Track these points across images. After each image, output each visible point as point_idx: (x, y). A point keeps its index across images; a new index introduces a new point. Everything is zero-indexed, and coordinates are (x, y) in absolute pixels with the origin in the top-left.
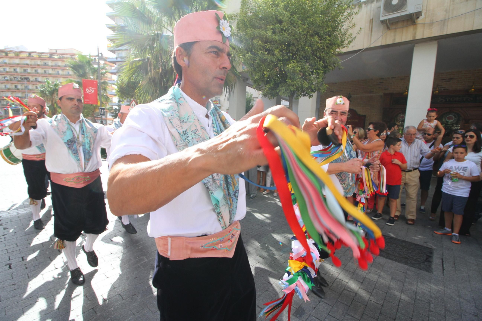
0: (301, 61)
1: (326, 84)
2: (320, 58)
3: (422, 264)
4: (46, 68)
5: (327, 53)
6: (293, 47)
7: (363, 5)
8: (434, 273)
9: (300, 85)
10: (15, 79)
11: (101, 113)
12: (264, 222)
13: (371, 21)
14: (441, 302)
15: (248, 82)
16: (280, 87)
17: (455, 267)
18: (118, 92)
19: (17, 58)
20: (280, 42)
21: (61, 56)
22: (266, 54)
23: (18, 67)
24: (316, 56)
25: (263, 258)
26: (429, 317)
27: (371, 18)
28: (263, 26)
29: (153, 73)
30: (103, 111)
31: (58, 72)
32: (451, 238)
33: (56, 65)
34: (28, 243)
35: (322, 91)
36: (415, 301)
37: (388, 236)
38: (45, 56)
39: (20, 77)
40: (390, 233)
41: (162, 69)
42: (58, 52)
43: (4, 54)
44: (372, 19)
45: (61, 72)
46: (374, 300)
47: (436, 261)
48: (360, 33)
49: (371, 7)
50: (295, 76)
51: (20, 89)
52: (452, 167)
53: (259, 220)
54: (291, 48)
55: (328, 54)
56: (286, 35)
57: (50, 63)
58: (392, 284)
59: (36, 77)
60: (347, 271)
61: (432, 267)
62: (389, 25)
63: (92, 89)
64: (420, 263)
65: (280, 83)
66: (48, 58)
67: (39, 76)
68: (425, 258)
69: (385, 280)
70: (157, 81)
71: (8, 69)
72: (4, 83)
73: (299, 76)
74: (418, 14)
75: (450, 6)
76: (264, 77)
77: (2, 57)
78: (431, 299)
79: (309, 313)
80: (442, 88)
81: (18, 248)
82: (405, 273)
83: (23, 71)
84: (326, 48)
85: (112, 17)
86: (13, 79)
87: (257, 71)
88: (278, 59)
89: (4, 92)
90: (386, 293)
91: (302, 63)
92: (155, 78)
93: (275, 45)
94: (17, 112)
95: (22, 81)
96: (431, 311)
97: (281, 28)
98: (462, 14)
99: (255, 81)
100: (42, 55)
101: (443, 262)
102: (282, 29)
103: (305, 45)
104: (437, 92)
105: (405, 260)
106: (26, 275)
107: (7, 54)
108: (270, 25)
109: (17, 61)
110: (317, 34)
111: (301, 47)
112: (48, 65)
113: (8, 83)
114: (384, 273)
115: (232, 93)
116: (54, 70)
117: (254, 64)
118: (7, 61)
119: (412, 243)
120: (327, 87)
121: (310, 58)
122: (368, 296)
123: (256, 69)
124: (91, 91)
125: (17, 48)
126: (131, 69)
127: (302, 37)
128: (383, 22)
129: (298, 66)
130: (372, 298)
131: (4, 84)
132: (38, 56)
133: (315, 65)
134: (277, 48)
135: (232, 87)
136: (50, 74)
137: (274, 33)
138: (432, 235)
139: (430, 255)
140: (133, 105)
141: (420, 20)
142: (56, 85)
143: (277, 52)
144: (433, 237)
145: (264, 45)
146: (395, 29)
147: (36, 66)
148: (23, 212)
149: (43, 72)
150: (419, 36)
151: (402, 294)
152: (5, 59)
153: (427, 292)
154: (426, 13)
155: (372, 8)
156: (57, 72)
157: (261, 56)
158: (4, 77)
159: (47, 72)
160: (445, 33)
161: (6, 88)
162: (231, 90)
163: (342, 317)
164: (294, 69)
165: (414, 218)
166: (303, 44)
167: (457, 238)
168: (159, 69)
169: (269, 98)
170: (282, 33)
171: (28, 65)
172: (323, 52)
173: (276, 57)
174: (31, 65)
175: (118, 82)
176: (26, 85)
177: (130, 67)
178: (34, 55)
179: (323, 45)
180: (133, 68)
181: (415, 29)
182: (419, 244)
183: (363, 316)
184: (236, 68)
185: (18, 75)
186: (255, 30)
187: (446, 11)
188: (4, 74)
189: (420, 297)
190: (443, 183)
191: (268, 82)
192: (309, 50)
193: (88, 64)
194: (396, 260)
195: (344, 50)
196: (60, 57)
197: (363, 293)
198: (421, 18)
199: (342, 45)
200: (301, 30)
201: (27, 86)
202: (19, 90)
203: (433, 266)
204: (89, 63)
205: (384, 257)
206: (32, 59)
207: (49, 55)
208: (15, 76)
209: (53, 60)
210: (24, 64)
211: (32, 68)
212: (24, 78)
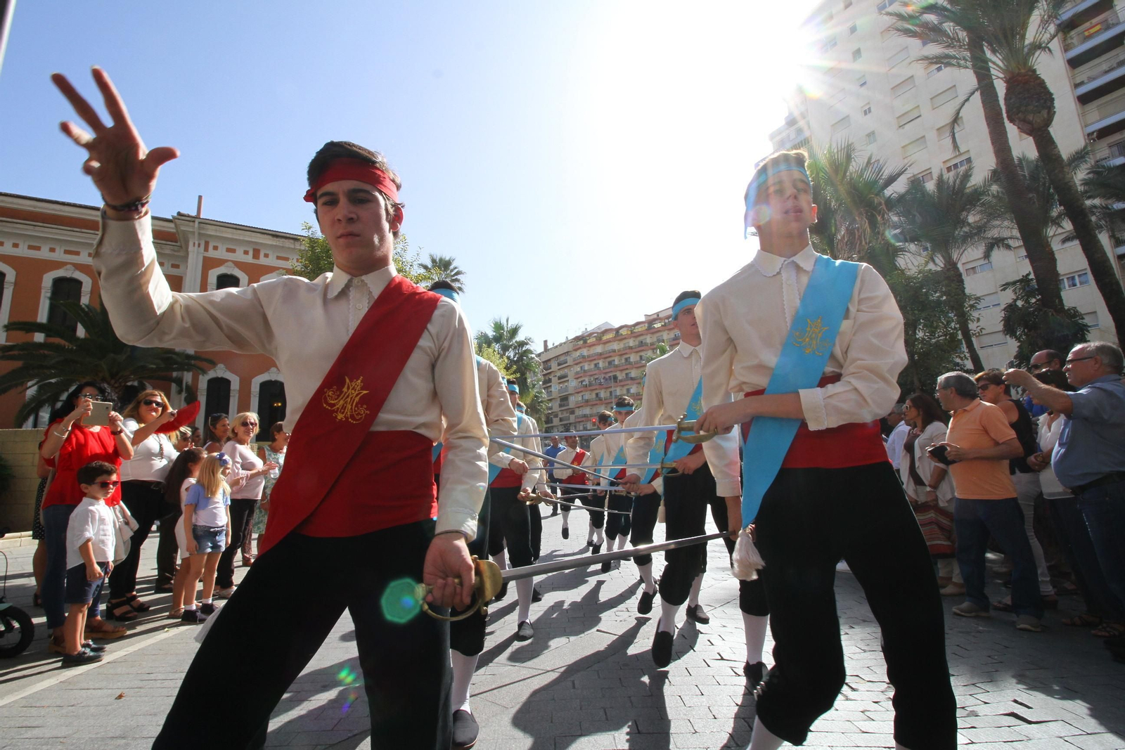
4: (642, 350)
10: (597, 381)
19: (599, 344)
21: (667, 321)
23: (600, 359)
33: (658, 341)
38: (640, 330)
39: (603, 376)
42: (660, 316)
43: (581, 342)
57: (649, 339)
59: (627, 371)
66: (646, 330)
67: (632, 368)
71: (586, 368)
72: (581, 392)
77: (580, 348)
83: (607, 364)
86: (594, 382)
89: (581, 409)
100: (635, 327)
107: (585, 342)
109: (599, 349)
112: (646, 344)
118: (585, 352)
125: (599, 327)
132: (629, 333)
147: (627, 351)
149: (638, 358)
152: (583, 350)
158: (582, 382)
161: (584, 401)
171: (614, 351)
174: (619, 351)
176: (612, 389)
178: (623, 332)
185: (600, 374)
188: (581, 377)
196: (665, 323)
201: (613, 392)
206: (621, 340)
207: (646, 325)
208: (596, 377)
209: (653, 333)
210: (610, 352)
211: (621, 355)
212: (610, 377)
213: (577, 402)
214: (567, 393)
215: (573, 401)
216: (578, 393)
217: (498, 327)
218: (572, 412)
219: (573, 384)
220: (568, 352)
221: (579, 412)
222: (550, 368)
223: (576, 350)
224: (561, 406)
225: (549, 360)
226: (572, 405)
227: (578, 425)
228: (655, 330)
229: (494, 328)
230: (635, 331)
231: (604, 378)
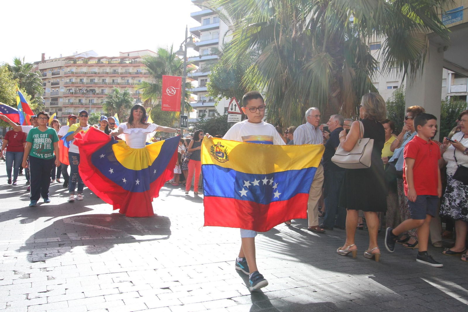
4: (115, 76)
10: (81, 91)
11: (182, 124)
19: (85, 66)
21: (133, 60)
23: (84, 76)
30: (184, 120)
31: (128, 80)
33: (126, 73)
38: (115, 62)
39: (85, 88)
42: (130, 55)
43: (72, 62)
45: (131, 81)
51: (84, 104)
57: (120, 70)
59: (103, 88)
63: (173, 89)
66: (119, 63)
67: (107, 87)
70: (287, 51)
71: (74, 80)
72: (69, 96)
77: (70, 66)
83: (89, 81)
86: (78, 91)
89: (66, 108)
95: (88, 93)
100: (112, 60)
107: (75, 62)
109: (85, 69)
112: (118, 73)
113: (73, 97)
116: (123, 78)
118: (74, 69)
124: (172, 92)
125: (87, 53)
131: (68, 98)
132: (107, 63)
136: (118, 84)
140: (234, 105)
142: (125, 94)
149: (111, 81)
152: (72, 67)
156: (126, 81)
158: (70, 90)
159: (115, 81)
161: (70, 103)
171: (96, 73)
174: (99, 73)
176: (91, 99)
178: (104, 61)
188: (69, 86)
193: (168, 60)
196: (132, 61)
204: (171, 58)
206: (101, 66)
207: (120, 60)
208: (80, 88)
209: (123, 66)
210: (92, 73)
211: (100, 77)
212: (90, 90)
213: (64, 104)
214: (57, 96)
215: (61, 102)
216: (66, 97)
217: (17, 62)
218: (60, 110)
219: (62, 90)
220: (61, 67)
221: (65, 111)
222: (46, 76)
223: (67, 67)
224: (51, 104)
225: (46, 69)
226: (60, 105)
227: (63, 119)
228: (125, 65)
229: (15, 62)
230: (111, 62)
231: (86, 90)
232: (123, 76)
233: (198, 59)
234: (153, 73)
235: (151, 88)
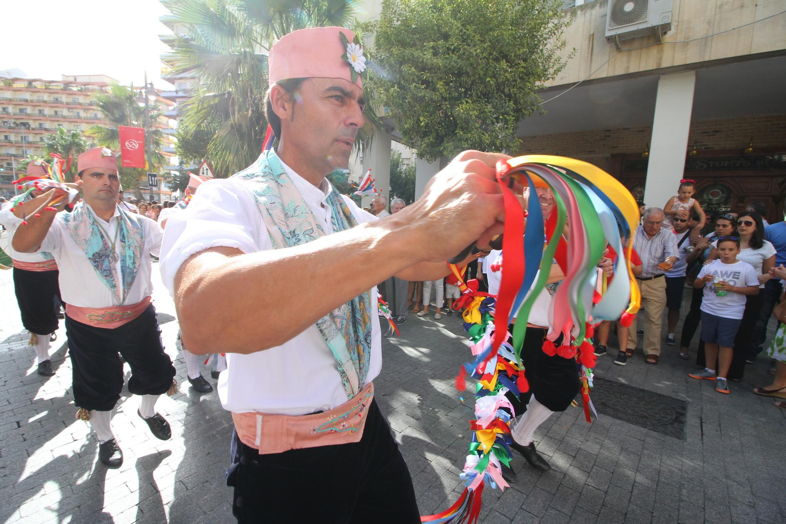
0: (479, 101)
1: (518, 138)
2: (509, 96)
3: (669, 426)
4: (57, 107)
5: (520, 88)
6: (467, 77)
7: (579, 12)
8: (689, 440)
9: (478, 140)
10: (6, 124)
11: (151, 183)
12: (420, 361)
13: (592, 37)
14: (698, 486)
15: (393, 133)
16: (445, 142)
17: (721, 431)
18: (179, 147)
19: (9, 90)
20: (446, 69)
21: (83, 87)
22: (423, 89)
23: (9, 104)
24: (503, 92)
25: (418, 420)
26: (679, 510)
27: (592, 33)
28: (418, 43)
29: (238, 118)
30: (153, 179)
31: (78, 113)
32: (714, 385)
33: (74, 103)
34: (27, 398)
35: (513, 150)
36: (657, 485)
37: (617, 383)
38: (55, 87)
39: (13, 121)
40: (619, 376)
41: (252, 110)
42: (78, 80)
44: (593, 35)
45: (83, 114)
46: (593, 485)
47: (691, 421)
48: (573, 56)
49: (591, 15)
50: (470, 124)
51: (14, 142)
52: (716, 272)
53: (411, 357)
54: (464, 78)
55: (523, 89)
56: (455, 57)
57: (64, 98)
58: (621, 458)
59: (41, 122)
60: (551, 438)
61: (685, 431)
62: (619, 43)
63: (135, 143)
64: (666, 425)
65: (446, 135)
66: (62, 89)
67: (47, 120)
68: (674, 417)
69: (610, 451)
70: (245, 130)
73: (476, 124)
74: (666, 28)
75: (715, 15)
76: (419, 126)
78: (683, 482)
79: (491, 506)
80: (703, 145)
81: (10, 407)
82: (642, 440)
83: (18, 111)
84: (519, 80)
85: (168, 23)
86: (2, 125)
87: (409, 116)
88: (442, 97)
90: (613, 473)
91: (480, 103)
92: (240, 125)
93: (438, 74)
94: (8, 180)
95: (17, 128)
96: (683, 501)
97: (448, 46)
98: (734, 29)
99: (406, 133)
100: (51, 84)
101: (701, 423)
102: (448, 49)
103: (485, 75)
104: (695, 152)
105: (642, 420)
106: (25, 452)
108: (429, 42)
109: (8, 95)
110: (505, 57)
111: (479, 77)
112: (62, 103)
114: (609, 441)
115: (367, 151)
116: (71, 110)
117: (404, 104)
119: (654, 393)
120: (521, 143)
121: (493, 96)
122: (584, 478)
123: (406, 112)
124: (133, 145)
125: (8, 73)
126: (201, 110)
127: (480, 61)
128: (610, 39)
129: (474, 109)
130: (590, 481)
132: (44, 87)
133: (502, 108)
134: (441, 79)
135: (367, 142)
136: (64, 117)
137: (435, 54)
138: (686, 379)
139: (682, 412)
140: (205, 169)
141: (668, 37)
142: (74, 135)
143: (440, 85)
144: (687, 383)
145: (419, 74)
146: (629, 51)
147: (41, 104)
148: (19, 348)
149: (53, 113)
150: (665, 64)
151: (638, 474)
153: (677, 470)
154: (678, 26)
155: (593, 17)
156: (76, 114)
157: (415, 92)
159: (59, 113)
160: (707, 59)
162: (367, 147)
163: (542, 513)
164: (467, 114)
165: (657, 353)
166: (482, 73)
167: (724, 385)
168: (247, 110)
169: (428, 160)
170: (449, 54)
171: (27, 101)
172: (514, 86)
173: (438, 94)
174: (32, 101)
175: (179, 132)
176: (23, 135)
177: (200, 108)
178: (38, 85)
179: (514, 75)
180: (204, 109)
181: (661, 51)
182: (664, 394)
183: (576, 510)
184: (374, 110)
185: (10, 118)
186: (405, 48)
187: (709, 23)
189: (665, 478)
190: (703, 298)
191: (425, 134)
192: (492, 82)
193: (129, 101)
194: (628, 421)
195: (548, 84)
196: (81, 88)
197: (576, 474)
198: (669, 33)
199: (544, 75)
200: (478, 50)
201: (25, 137)
202: (12, 143)
203: (687, 429)
204: (130, 99)
205: (609, 415)
206: (34, 92)
207: (62, 85)
208: (5, 120)
209: (69, 94)
210: (21, 101)
211: (34, 106)
212: (21, 123)
228: (71, 92)
230: (50, 87)
231: (15, 123)
232: (69, 106)
233: (174, 94)
234: (110, 115)
235: (108, 134)
